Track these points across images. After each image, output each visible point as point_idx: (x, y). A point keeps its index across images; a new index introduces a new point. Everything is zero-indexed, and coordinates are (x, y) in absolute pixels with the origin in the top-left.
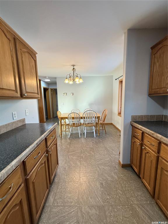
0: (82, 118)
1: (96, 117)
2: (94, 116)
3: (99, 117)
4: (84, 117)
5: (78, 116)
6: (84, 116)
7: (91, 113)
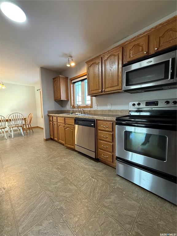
0: (7, 120)
1: (22, 119)
2: (20, 118)
3: (26, 118)
4: (10, 120)
5: (3, 119)
6: (10, 118)
7: (17, 115)
